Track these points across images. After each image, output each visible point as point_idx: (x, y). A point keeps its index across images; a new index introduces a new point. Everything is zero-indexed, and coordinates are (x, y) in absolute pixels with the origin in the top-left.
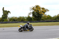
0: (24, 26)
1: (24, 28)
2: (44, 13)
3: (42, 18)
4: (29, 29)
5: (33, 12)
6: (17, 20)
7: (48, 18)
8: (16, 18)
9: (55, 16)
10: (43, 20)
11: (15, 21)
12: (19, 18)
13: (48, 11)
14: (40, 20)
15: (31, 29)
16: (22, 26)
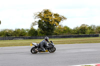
0: (40, 44)
1: (39, 47)
2: (58, 22)
3: (55, 32)
4: (48, 49)
5: (40, 21)
6: (12, 35)
7: (65, 30)
8: (10, 31)
9: (76, 28)
10: (56, 34)
11: (9, 36)
12: (15, 32)
13: (65, 18)
14: (51, 34)
15: (51, 49)
16: (35, 44)
